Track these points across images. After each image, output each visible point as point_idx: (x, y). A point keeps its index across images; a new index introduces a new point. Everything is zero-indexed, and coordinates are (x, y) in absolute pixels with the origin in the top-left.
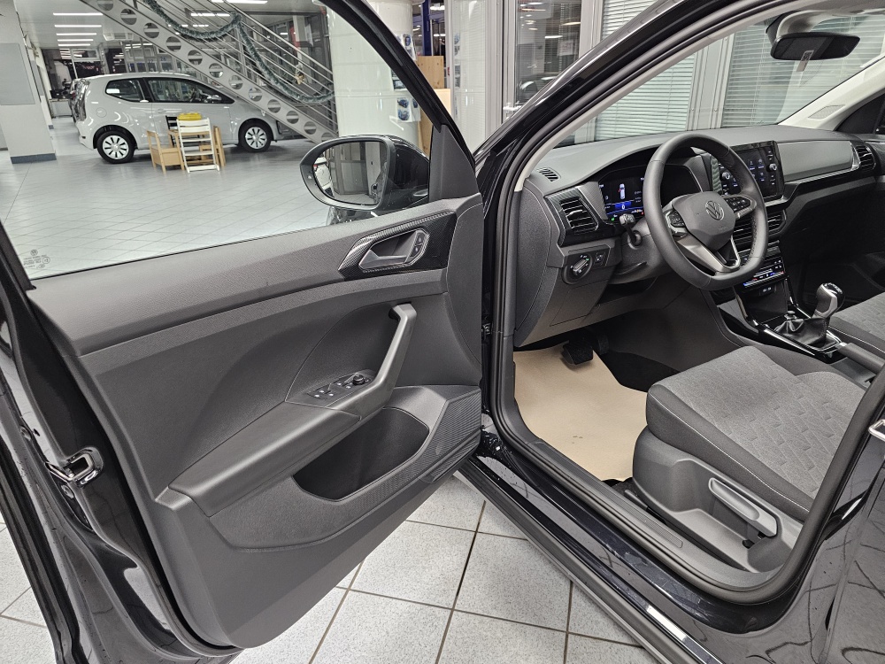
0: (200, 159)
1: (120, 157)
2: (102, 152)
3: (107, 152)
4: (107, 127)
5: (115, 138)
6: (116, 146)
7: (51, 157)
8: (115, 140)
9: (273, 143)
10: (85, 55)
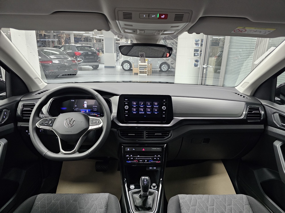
0: (144, 72)
1: (127, 69)
2: (123, 67)
5: (127, 64)
6: (127, 66)
9: (169, 70)
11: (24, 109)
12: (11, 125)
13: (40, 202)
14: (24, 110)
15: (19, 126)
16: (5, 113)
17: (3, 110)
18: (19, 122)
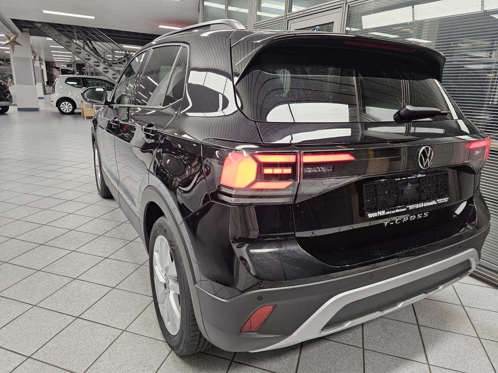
1: (68, 111)
2: (60, 109)
3: (62, 109)
4: (64, 98)
5: (67, 103)
6: (66, 107)
7: (37, 110)
8: (67, 104)
10: (68, 66)
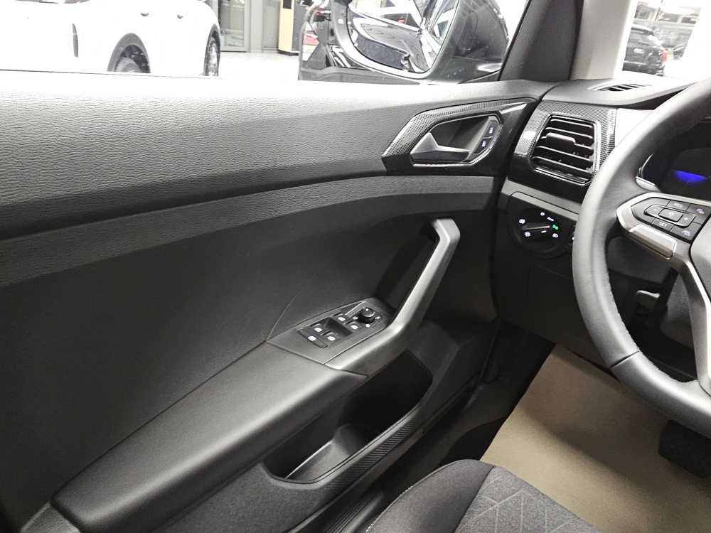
11: (550, 134)
12: (484, 183)
13: (497, 505)
14: (549, 138)
15: (506, 196)
16: (491, 132)
17: (487, 117)
18: (511, 179)
